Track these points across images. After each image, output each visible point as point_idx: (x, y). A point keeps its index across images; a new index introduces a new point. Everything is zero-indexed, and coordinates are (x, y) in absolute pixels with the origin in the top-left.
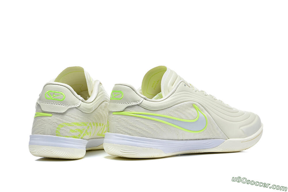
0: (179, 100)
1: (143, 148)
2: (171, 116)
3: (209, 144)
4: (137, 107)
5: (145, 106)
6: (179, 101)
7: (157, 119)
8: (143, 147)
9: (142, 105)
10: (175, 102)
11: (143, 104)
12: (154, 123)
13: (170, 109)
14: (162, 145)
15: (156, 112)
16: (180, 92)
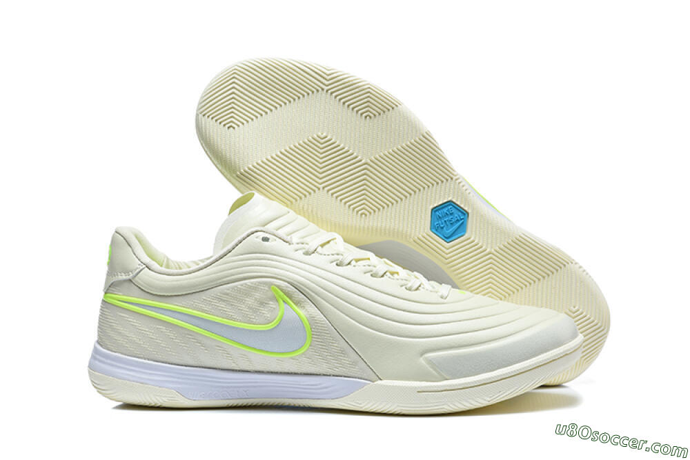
0: (233, 275)
1: (125, 382)
2: (203, 311)
3: (326, 388)
4: (127, 285)
5: (142, 283)
6: (233, 277)
7: (166, 315)
8: (124, 379)
9: (137, 282)
10: (220, 279)
11: (140, 279)
12: (158, 326)
13: (203, 296)
14: (179, 378)
15: (170, 299)
16: (242, 255)
